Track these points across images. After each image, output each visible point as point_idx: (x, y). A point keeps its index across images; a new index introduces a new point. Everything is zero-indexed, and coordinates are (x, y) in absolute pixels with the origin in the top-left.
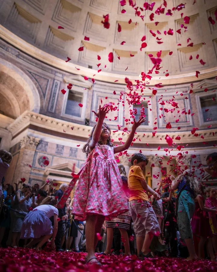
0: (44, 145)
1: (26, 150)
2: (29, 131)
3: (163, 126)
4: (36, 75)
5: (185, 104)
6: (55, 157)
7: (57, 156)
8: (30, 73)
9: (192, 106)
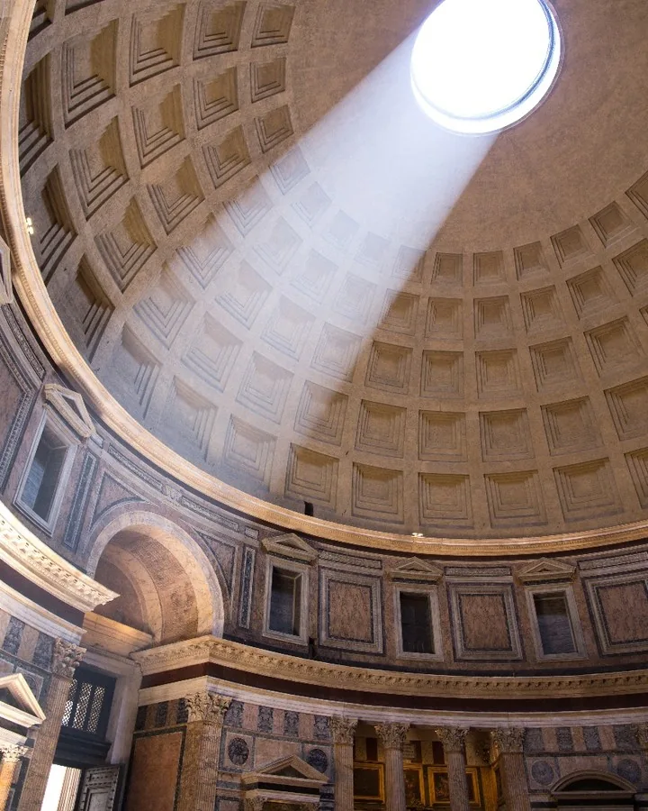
0: (236, 712)
1: (207, 727)
2: (208, 681)
3: (463, 655)
4: (212, 539)
5: (505, 608)
6: (258, 739)
7: (261, 736)
8: (202, 536)
9: (519, 615)
